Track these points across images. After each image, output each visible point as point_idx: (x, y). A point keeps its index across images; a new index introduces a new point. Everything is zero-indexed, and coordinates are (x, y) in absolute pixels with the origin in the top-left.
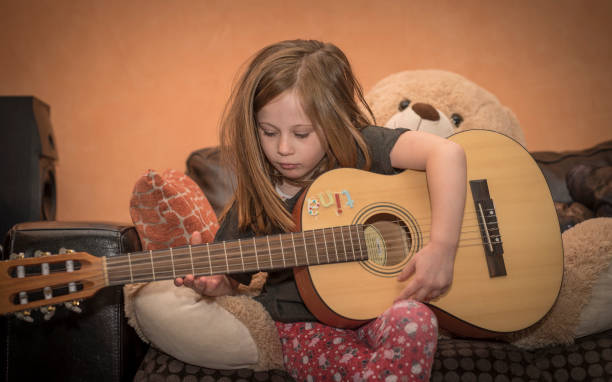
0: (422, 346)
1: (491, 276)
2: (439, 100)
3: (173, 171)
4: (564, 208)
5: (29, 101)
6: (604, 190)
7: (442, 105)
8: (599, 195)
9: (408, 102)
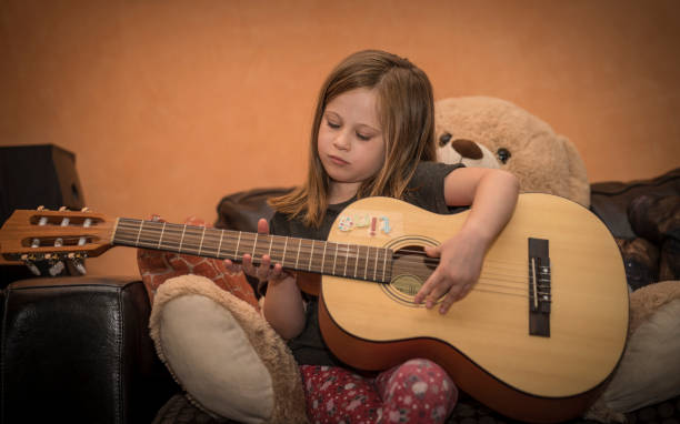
0: (430, 410)
1: (531, 334)
2: (484, 133)
3: (192, 219)
4: (625, 244)
5: (47, 150)
6: (668, 222)
7: (487, 139)
8: (663, 229)
9: (450, 136)
